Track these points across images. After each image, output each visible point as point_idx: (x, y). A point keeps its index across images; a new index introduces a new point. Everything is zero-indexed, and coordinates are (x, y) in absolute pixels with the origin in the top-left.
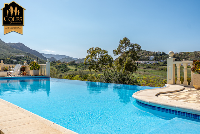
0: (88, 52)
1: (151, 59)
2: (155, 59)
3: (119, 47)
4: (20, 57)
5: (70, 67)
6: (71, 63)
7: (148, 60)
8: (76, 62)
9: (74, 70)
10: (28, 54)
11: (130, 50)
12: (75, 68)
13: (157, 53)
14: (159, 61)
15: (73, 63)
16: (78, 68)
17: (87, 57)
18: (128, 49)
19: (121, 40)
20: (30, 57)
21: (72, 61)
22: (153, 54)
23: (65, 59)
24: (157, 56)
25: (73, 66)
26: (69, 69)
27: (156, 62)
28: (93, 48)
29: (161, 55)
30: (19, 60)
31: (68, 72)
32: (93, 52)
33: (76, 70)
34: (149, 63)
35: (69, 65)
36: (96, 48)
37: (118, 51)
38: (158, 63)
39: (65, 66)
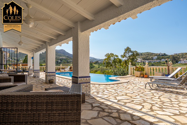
0: (105, 56)
1: (155, 59)
2: (158, 59)
3: (125, 53)
4: (63, 59)
5: (95, 65)
6: (95, 62)
7: (153, 59)
8: (99, 62)
9: (97, 67)
10: (67, 57)
11: (131, 55)
12: (98, 66)
13: (159, 54)
14: (161, 60)
15: (97, 62)
16: (100, 66)
17: (105, 60)
18: (130, 54)
19: (125, 49)
20: (69, 59)
21: (96, 61)
22: (156, 55)
23: (92, 60)
24: (159, 57)
25: (97, 64)
26: (94, 67)
27: (158, 61)
28: (108, 54)
29: (162, 55)
30: (62, 61)
31: (94, 68)
32: (109, 56)
33: (99, 67)
34: (153, 62)
35: (94, 64)
36: (110, 54)
37: (124, 56)
38: (160, 62)
39: (92, 64)
